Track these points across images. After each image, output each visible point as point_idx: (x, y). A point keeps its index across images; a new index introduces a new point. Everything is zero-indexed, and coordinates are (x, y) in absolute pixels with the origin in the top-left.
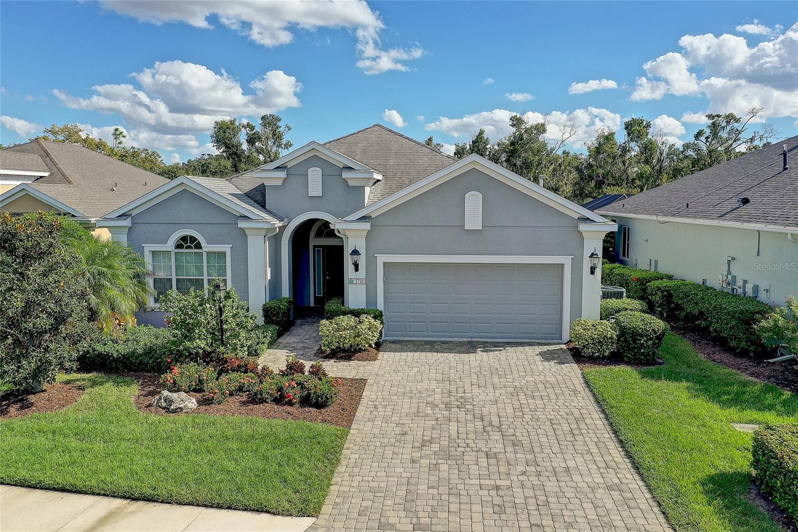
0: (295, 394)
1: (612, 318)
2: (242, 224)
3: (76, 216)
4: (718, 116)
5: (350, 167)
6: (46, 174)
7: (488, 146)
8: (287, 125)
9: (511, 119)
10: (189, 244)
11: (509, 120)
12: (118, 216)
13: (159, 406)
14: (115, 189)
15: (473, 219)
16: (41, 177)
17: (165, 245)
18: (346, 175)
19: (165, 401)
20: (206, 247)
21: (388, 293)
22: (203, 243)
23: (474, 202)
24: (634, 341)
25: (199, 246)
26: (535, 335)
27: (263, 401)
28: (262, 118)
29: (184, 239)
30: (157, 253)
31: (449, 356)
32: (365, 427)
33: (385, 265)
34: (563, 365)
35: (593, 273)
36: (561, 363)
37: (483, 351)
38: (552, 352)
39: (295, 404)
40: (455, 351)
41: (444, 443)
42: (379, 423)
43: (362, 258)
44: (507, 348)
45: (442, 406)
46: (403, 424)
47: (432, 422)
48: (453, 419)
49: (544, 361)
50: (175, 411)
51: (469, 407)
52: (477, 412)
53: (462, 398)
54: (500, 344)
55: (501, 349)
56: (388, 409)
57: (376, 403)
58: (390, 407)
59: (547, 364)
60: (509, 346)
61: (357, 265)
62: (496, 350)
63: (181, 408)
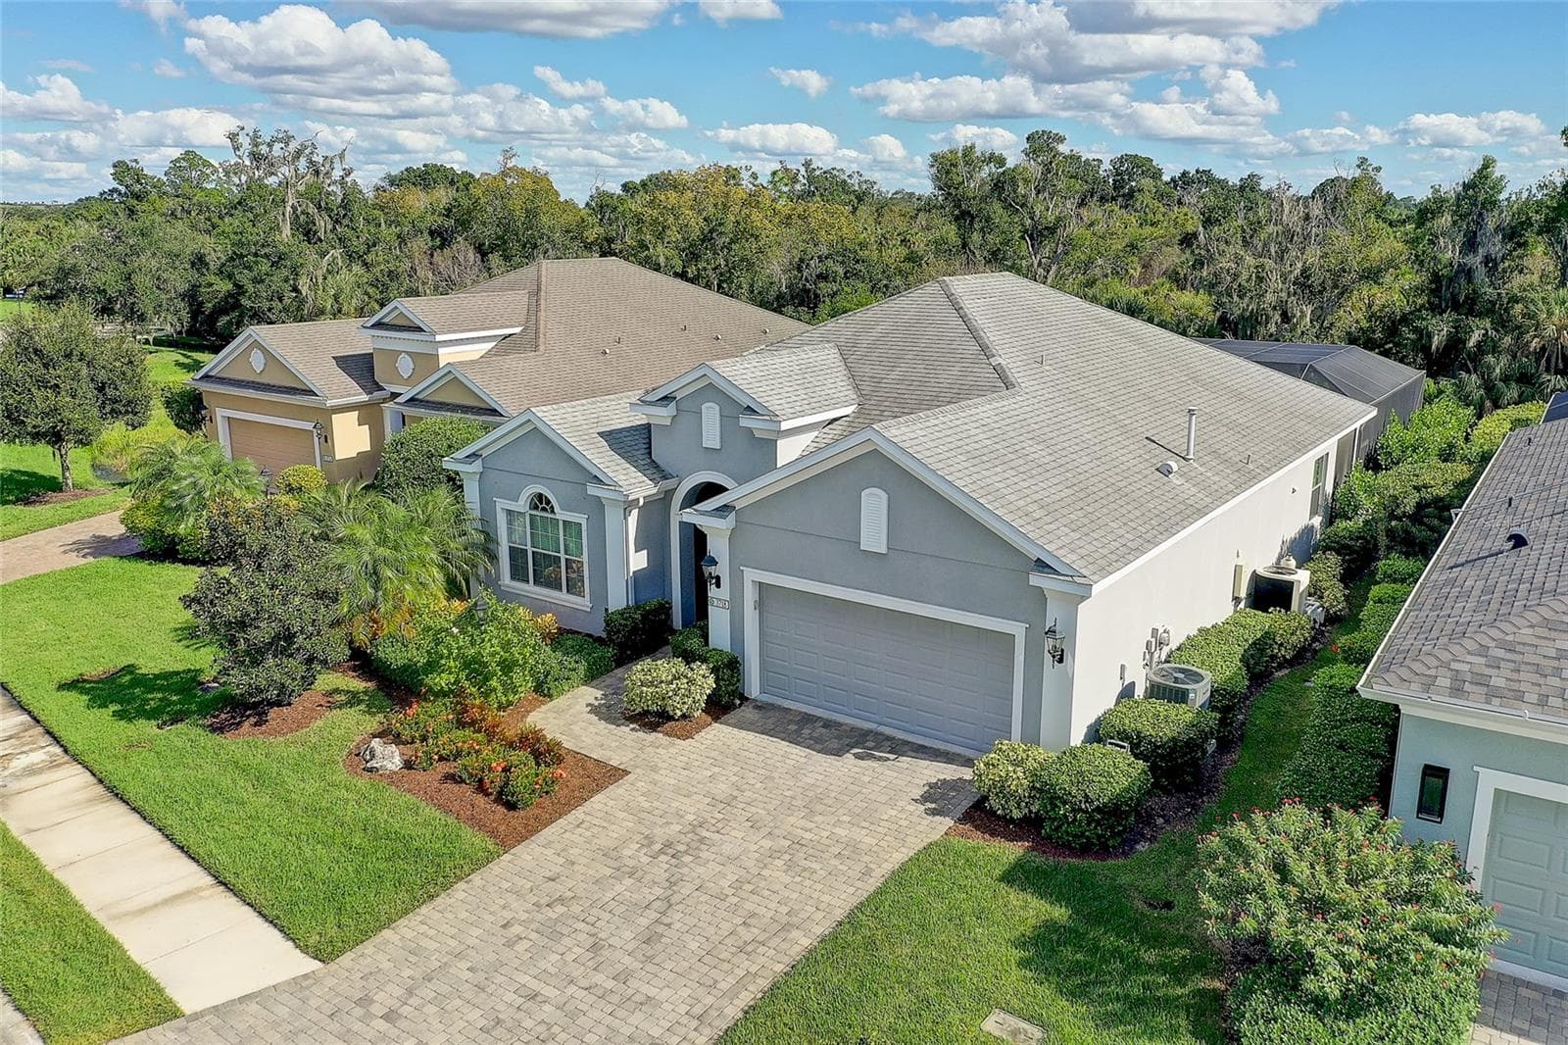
0: (492, 781)
2: (593, 490)
3: (502, 416)
5: (752, 409)
6: (517, 330)
10: (543, 505)
12: (467, 457)
15: (874, 536)
16: (510, 335)
17: (519, 503)
18: (746, 422)
20: (561, 515)
21: (766, 627)
22: (557, 508)
23: (874, 504)
25: (553, 510)
26: (975, 743)
27: (463, 781)
28: (1028, 139)
29: (540, 496)
30: (509, 512)
31: (797, 752)
32: (528, 854)
33: (761, 586)
34: (930, 818)
35: (1061, 661)
36: (934, 812)
37: (857, 756)
38: (957, 785)
39: (491, 794)
40: (818, 747)
41: (576, 909)
42: (549, 852)
43: (722, 569)
44: (901, 759)
45: (657, 847)
46: (573, 863)
47: (608, 872)
48: (640, 873)
49: (916, 801)
50: (370, 770)
51: (687, 859)
52: (685, 870)
53: (702, 840)
54: (906, 748)
55: (889, 759)
56: (588, 834)
57: (588, 818)
58: (595, 830)
59: (912, 808)
60: (913, 754)
61: (718, 578)
62: (880, 759)
63: (376, 768)
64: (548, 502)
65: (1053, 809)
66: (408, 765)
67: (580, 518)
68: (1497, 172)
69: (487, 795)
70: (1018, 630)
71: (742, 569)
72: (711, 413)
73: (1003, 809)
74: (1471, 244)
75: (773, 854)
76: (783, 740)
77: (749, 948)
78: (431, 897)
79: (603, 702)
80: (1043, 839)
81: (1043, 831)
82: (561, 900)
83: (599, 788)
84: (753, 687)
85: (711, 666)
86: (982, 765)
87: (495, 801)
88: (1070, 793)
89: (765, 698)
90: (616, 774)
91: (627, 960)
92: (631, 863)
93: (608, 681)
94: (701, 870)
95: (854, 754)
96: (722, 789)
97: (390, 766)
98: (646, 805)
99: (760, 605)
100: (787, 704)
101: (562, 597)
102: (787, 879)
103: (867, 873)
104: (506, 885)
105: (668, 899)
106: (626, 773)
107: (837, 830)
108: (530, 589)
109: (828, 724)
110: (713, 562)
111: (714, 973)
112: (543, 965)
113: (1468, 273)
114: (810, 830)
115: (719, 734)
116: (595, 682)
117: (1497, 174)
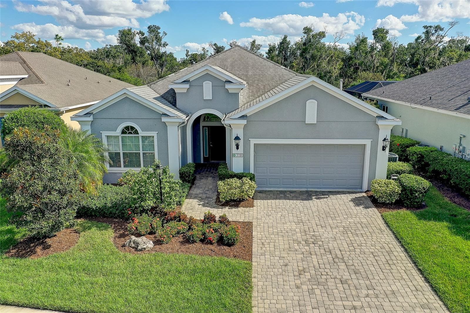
0: (214, 237)
1: (393, 176)
2: (164, 119)
3: (50, 107)
4: (431, 27)
5: (230, 81)
6: (26, 76)
7: (289, 46)
8: (164, 32)
9: (304, 29)
10: (130, 131)
11: (303, 30)
12: (85, 114)
13: (130, 247)
14: (70, 85)
15: (311, 117)
16: (23, 78)
17: (115, 132)
18: (228, 86)
19: (134, 243)
20: (141, 133)
21: (256, 161)
22: (139, 131)
23: (312, 106)
24: (412, 194)
25: (136, 132)
26: (346, 186)
27: (194, 242)
28: (148, 28)
29: (127, 128)
30: (110, 137)
32: (261, 260)
33: (255, 145)
34: (368, 209)
35: (384, 150)
37: (317, 199)
38: (358, 199)
41: (312, 272)
42: (268, 256)
44: (330, 196)
45: (303, 242)
46: (284, 257)
47: (301, 256)
48: (313, 253)
49: (356, 206)
50: (141, 250)
51: (320, 243)
52: (326, 247)
53: (314, 236)
55: (327, 197)
56: (272, 246)
57: (263, 241)
59: (358, 208)
61: (238, 145)
62: (324, 198)
63: (145, 248)
66: (156, 243)
67: (154, 134)
70: (368, 143)
71: (249, 139)
72: (207, 86)
74: (285, 59)
75: (344, 233)
77: (391, 263)
79: (203, 202)
82: (302, 271)
90: (248, 224)
91: (361, 282)
92: (304, 250)
95: (315, 198)
96: (292, 219)
97: (149, 246)
99: (255, 153)
100: (268, 189)
102: (362, 239)
103: (381, 229)
105: (337, 257)
106: (251, 222)
107: (349, 220)
108: (122, 169)
109: (291, 192)
112: (337, 295)
114: (342, 223)
116: (191, 197)
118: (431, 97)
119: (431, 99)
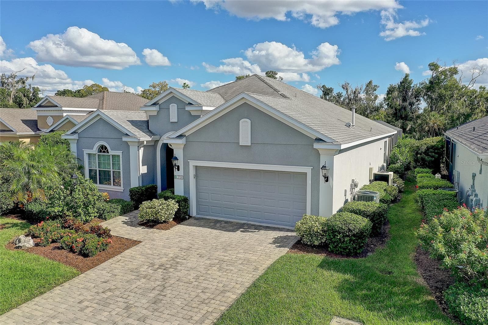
2: (125, 139)
5: (191, 103)
10: (104, 150)
12: (71, 133)
15: (245, 139)
17: (93, 150)
18: (188, 108)
19: (19, 241)
20: (111, 152)
22: (109, 150)
23: (245, 125)
26: (290, 223)
29: (102, 147)
30: (89, 155)
31: (215, 232)
32: (92, 274)
33: (196, 167)
34: (279, 248)
35: (327, 181)
36: (280, 247)
37: (241, 231)
38: (287, 237)
39: (76, 252)
40: (224, 229)
41: (117, 293)
42: (104, 272)
43: (180, 162)
44: (260, 231)
45: (157, 266)
46: (116, 275)
47: (133, 277)
48: (149, 277)
49: (271, 243)
51: (171, 270)
52: (171, 274)
53: (177, 263)
54: (261, 228)
55: (255, 232)
56: (123, 264)
57: (123, 258)
58: (127, 263)
59: (270, 246)
60: (264, 229)
61: (178, 167)
62: (251, 232)
63: (21, 246)
64: (106, 148)
65: (334, 237)
66: (37, 245)
67: (119, 153)
68: (410, 78)
69: (74, 252)
70: (308, 170)
71: (188, 161)
72: (173, 108)
73: (311, 242)
74: (404, 100)
75: (211, 265)
76: (208, 228)
77: (207, 301)
78: (42, 293)
79: (129, 220)
80: (329, 252)
81: (329, 249)
82: (110, 290)
83: (128, 248)
84: (193, 211)
85: (176, 200)
86: (299, 224)
87: (78, 255)
88: (342, 228)
89: (199, 216)
90: (136, 243)
91: (144, 312)
92: (144, 273)
93: (131, 214)
94: (179, 273)
95: (240, 231)
96: (184, 245)
97: (27, 245)
98: (150, 252)
99: (196, 176)
100: (208, 217)
101: (112, 187)
102: (220, 274)
103: (256, 269)
104: (81, 286)
105: (163, 285)
106: (140, 242)
107: (239, 255)
108: (98, 186)
109: (226, 222)
110: (176, 159)
111: (190, 313)
112: (99, 317)
113: (405, 108)
114: (227, 256)
115: (180, 228)
116: (125, 215)
117: (410, 79)
118: (474, 128)
119: (474, 130)
